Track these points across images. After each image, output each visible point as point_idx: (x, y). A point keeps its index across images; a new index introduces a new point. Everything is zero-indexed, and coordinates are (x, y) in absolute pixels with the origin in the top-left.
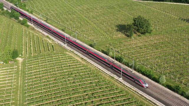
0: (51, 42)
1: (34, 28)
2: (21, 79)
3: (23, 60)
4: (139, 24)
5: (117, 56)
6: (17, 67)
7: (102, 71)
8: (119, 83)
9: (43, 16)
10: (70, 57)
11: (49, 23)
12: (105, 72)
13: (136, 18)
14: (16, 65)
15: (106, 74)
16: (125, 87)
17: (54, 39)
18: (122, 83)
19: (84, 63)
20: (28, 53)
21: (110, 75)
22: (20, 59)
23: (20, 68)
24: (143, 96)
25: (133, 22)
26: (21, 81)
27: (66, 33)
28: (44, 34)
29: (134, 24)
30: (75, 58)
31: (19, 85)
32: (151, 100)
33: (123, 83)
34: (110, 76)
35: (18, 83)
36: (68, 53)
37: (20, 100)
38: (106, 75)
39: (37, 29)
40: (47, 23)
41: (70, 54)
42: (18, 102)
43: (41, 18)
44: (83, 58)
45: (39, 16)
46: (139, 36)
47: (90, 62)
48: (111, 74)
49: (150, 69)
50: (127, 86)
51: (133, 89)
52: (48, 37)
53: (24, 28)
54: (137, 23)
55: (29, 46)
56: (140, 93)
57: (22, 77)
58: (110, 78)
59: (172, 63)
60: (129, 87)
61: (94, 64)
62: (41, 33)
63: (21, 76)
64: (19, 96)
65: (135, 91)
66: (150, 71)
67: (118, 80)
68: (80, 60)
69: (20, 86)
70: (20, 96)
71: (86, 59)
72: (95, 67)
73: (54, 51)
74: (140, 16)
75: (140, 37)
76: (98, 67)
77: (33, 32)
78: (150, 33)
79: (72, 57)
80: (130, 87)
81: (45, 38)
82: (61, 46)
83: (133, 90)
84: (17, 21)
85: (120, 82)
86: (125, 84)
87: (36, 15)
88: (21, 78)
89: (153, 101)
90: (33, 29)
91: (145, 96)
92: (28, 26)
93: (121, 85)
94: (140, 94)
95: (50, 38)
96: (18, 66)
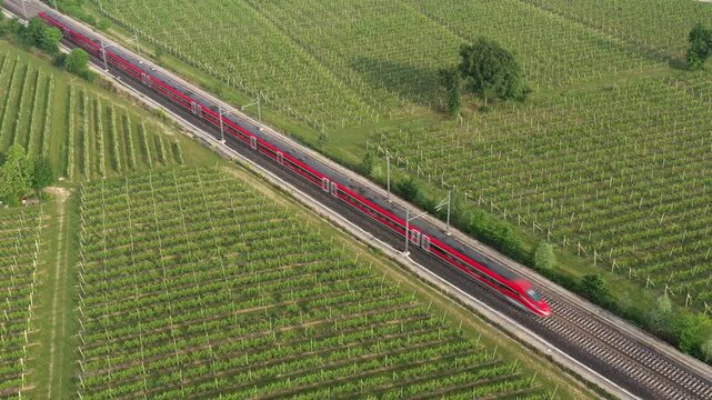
0: (170, 133)
1: (110, 82)
2: (63, 258)
3: (73, 194)
4: (482, 69)
5: (396, 181)
6: (48, 217)
7: (344, 229)
8: (397, 270)
9: (143, 39)
10: (235, 186)
11: (166, 67)
12: (351, 234)
13: (469, 49)
14: (47, 213)
15: (358, 239)
16: (417, 283)
17: (180, 123)
18: (408, 269)
19: (282, 202)
20: (87, 170)
21: (371, 242)
22: (61, 193)
23: (61, 220)
24: (476, 312)
25: (460, 60)
26: (62, 264)
27: (224, 100)
28: (148, 103)
29: (465, 69)
30: (252, 188)
31: (57, 277)
32: (502, 323)
33: (413, 268)
34: (370, 246)
35: (52, 271)
36: (227, 169)
37: (58, 326)
38: (357, 245)
39: (121, 86)
40: (160, 65)
41: (236, 174)
42: (53, 332)
43: (138, 46)
44: (281, 186)
45: (129, 41)
46: (482, 110)
47: (303, 200)
48: (372, 239)
49: (505, 223)
50: (423, 280)
51: (443, 287)
52: (158, 115)
53: (75, 82)
54: (472, 62)
55: (94, 146)
56: (467, 302)
57: (67, 251)
58: (369, 252)
59: (586, 201)
60: (431, 284)
61: (317, 209)
62: (137, 100)
63: (63, 248)
64: (54, 312)
65: (452, 297)
66: (505, 230)
67: (394, 260)
68: (271, 194)
69: (61, 279)
70: (59, 314)
71: (289, 191)
72: (321, 216)
73: (180, 163)
74: (482, 41)
75: (485, 114)
76: (332, 217)
77: (107, 98)
78: (521, 100)
79: (243, 182)
80: (434, 282)
81: (149, 118)
82: (205, 146)
83: (444, 292)
84: (51, 58)
85: (403, 266)
86: (420, 273)
87: (120, 36)
88: (63, 254)
89: (507, 327)
90: (108, 87)
91: (482, 311)
92: (86, 76)
93: (404, 274)
94: (465, 305)
95: (165, 120)
96: (55, 216)
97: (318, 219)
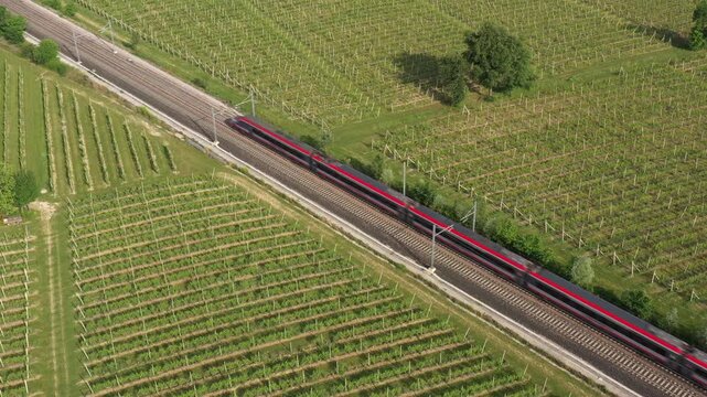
0: (158, 134)
1: (85, 77)
2: (56, 288)
3: (58, 210)
4: (489, 57)
6: (34, 238)
7: (360, 242)
8: (424, 289)
9: (116, 26)
10: (237, 194)
11: (143, 57)
12: (369, 248)
13: (474, 35)
14: (31, 233)
15: (376, 253)
16: (448, 304)
17: (168, 123)
18: (435, 288)
19: (289, 213)
20: (72, 181)
21: (391, 258)
22: (44, 208)
23: (49, 241)
24: (516, 336)
25: (465, 48)
26: (56, 294)
27: (212, 94)
28: (129, 100)
29: (470, 57)
30: (254, 197)
31: (53, 311)
32: (546, 349)
33: (441, 287)
34: (391, 262)
35: (46, 304)
36: (226, 177)
37: (61, 370)
38: (377, 260)
39: (97, 81)
40: (136, 55)
41: (236, 181)
42: (56, 377)
43: (112, 33)
44: (287, 194)
45: (104, 29)
46: (487, 99)
47: (313, 210)
48: (392, 254)
49: (534, 232)
50: (454, 300)
51: (476, 307)
52: (142, 113)
53: (46, 76)
54: (479, 53)
55: (76, 151)
56: (505, 325)
57: (60, 278)
58: (392, 269)
59: (613, 202)
60: (462, 304)
61: (328, 219)
62: (117, 96)
63: (55, 276)
64: (54, 353)
65: (487, 318)
66: (537, 241)
67: (419, 277)
68: (275, 203)
69: (57, 313)
70: (59, 355)
71: (295, 199)
72: (334, 227)
73: (172, 169)
74: (488, 28)
75: (491, 104)
76: (345, 229)
77: (83, 94)
78: (527, 87)
79: (245, 191)
80: (466, 302)
81: (132, 117)
82: (198, 149)
83: (479, 314)
84: (17, 49)
85: (430, 284)
86: (449, 292)
87: (88, 21)
88: (56, 282)
89: (553, 353)
90: (83, 81)
91: (522, 335)
92: (61, 70)
93: (432, 294)
94: (502, 329)
95: (150, 118)
96: (41, 237)
97: (330, 231)
